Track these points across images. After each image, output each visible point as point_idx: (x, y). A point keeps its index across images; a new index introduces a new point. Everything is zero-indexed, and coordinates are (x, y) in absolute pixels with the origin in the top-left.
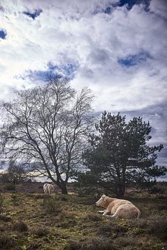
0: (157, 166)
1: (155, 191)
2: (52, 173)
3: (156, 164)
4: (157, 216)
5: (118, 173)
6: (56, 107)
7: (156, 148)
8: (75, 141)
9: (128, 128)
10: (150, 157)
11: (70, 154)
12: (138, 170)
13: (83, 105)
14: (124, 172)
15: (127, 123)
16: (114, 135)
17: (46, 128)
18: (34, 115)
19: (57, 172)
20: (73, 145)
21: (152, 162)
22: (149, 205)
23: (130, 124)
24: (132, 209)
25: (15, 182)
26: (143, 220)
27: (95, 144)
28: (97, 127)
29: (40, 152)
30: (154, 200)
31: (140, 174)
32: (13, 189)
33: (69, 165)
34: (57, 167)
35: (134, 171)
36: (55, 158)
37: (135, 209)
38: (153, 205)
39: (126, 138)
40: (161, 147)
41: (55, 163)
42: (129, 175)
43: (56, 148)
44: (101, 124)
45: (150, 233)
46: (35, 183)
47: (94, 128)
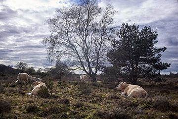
0: (161, 63)
1: (159, 80)
2: (86, 68)
3: (160, 61)
4: (160, 97)
5: (133, 68)
6: (88, 21)
7: (161, 49)
8: (102, 45)
9: (140, 34)
10: (156, 56)
11: (98, 54)
12: (147, 65)
13: (107, 19)
14: (136, 66)
15: (140, 31)
16: (130, 40)
17: (81, 36)
18: (73, 26)
19: (89, 66)
20: (100, 48)
21: (157, 60)
22: (154, 89)
23: (142, 32)
24: (142, 92)
25: (61, 74)
26: (149, 99)
27: (116, 46)
28: (118, 34)
29: (77, 53)
30: (158, 87)
31: (149, 68)
32: (60, 78)
33: (97, 62)
34: (89, 63)
35: (144, 66)
36: (87, 57)
37: (144, 91)
38: (157, 90)
39: (139, 42)
40: (165, 48)
41: (88, 60)
42: (140, 69)
43: (88, 50)
44: (121, 31)
45: (154, 107)
46: (75, 74)
47: (115, 35)
